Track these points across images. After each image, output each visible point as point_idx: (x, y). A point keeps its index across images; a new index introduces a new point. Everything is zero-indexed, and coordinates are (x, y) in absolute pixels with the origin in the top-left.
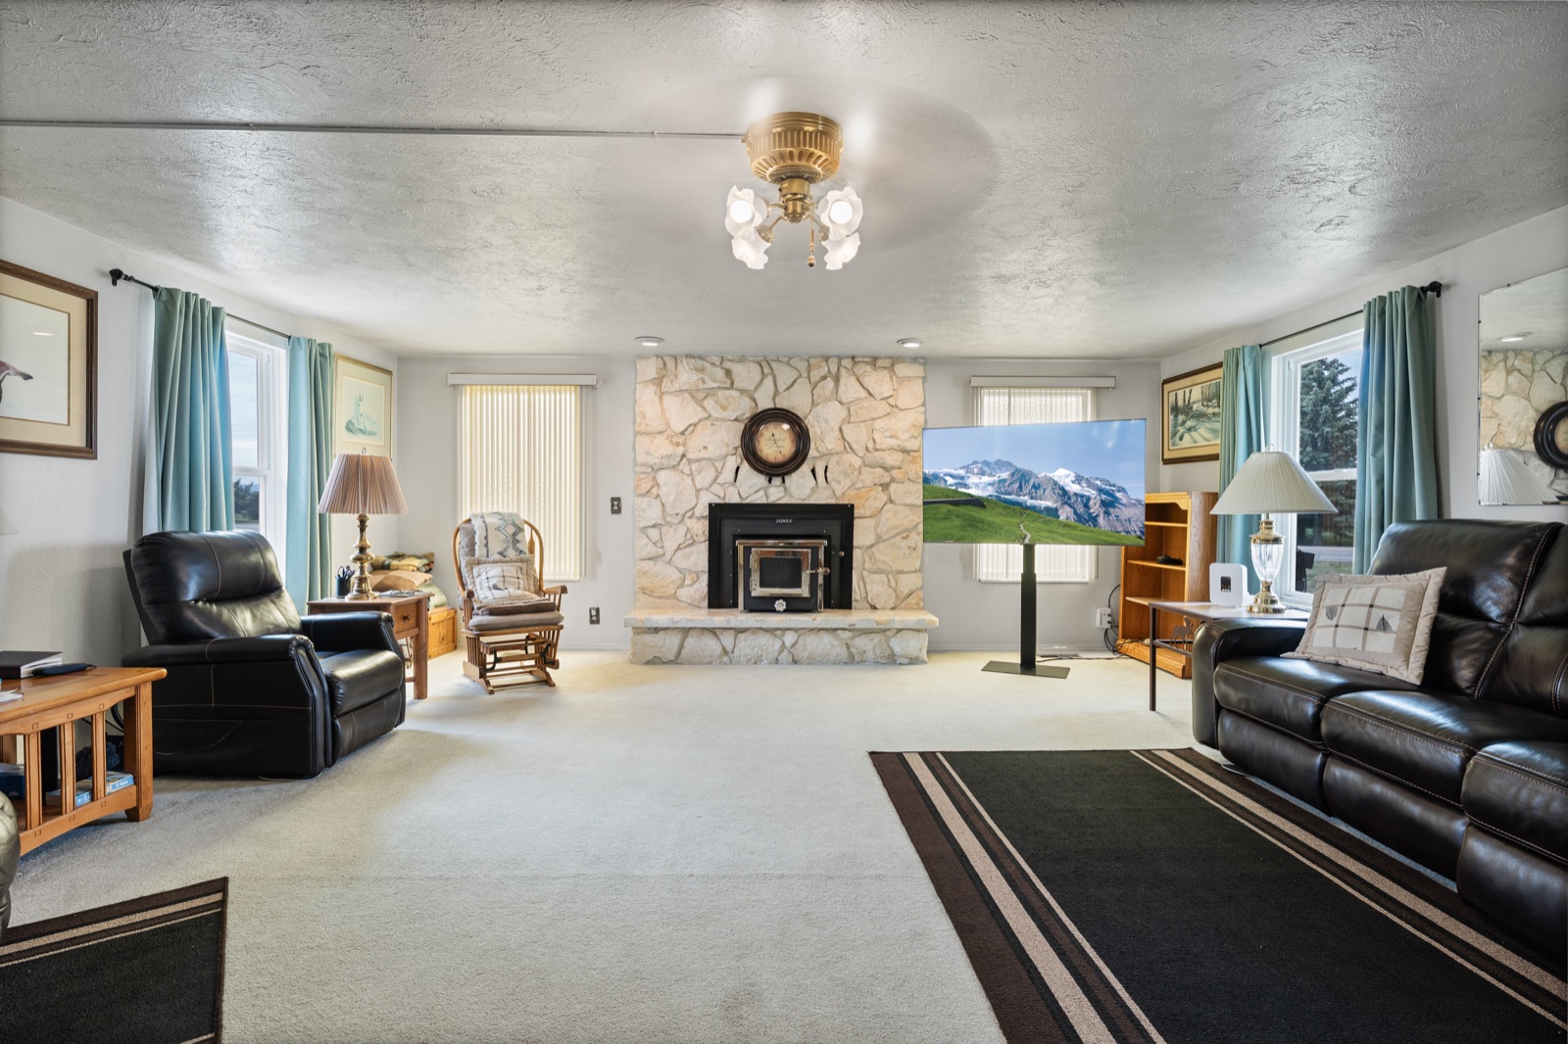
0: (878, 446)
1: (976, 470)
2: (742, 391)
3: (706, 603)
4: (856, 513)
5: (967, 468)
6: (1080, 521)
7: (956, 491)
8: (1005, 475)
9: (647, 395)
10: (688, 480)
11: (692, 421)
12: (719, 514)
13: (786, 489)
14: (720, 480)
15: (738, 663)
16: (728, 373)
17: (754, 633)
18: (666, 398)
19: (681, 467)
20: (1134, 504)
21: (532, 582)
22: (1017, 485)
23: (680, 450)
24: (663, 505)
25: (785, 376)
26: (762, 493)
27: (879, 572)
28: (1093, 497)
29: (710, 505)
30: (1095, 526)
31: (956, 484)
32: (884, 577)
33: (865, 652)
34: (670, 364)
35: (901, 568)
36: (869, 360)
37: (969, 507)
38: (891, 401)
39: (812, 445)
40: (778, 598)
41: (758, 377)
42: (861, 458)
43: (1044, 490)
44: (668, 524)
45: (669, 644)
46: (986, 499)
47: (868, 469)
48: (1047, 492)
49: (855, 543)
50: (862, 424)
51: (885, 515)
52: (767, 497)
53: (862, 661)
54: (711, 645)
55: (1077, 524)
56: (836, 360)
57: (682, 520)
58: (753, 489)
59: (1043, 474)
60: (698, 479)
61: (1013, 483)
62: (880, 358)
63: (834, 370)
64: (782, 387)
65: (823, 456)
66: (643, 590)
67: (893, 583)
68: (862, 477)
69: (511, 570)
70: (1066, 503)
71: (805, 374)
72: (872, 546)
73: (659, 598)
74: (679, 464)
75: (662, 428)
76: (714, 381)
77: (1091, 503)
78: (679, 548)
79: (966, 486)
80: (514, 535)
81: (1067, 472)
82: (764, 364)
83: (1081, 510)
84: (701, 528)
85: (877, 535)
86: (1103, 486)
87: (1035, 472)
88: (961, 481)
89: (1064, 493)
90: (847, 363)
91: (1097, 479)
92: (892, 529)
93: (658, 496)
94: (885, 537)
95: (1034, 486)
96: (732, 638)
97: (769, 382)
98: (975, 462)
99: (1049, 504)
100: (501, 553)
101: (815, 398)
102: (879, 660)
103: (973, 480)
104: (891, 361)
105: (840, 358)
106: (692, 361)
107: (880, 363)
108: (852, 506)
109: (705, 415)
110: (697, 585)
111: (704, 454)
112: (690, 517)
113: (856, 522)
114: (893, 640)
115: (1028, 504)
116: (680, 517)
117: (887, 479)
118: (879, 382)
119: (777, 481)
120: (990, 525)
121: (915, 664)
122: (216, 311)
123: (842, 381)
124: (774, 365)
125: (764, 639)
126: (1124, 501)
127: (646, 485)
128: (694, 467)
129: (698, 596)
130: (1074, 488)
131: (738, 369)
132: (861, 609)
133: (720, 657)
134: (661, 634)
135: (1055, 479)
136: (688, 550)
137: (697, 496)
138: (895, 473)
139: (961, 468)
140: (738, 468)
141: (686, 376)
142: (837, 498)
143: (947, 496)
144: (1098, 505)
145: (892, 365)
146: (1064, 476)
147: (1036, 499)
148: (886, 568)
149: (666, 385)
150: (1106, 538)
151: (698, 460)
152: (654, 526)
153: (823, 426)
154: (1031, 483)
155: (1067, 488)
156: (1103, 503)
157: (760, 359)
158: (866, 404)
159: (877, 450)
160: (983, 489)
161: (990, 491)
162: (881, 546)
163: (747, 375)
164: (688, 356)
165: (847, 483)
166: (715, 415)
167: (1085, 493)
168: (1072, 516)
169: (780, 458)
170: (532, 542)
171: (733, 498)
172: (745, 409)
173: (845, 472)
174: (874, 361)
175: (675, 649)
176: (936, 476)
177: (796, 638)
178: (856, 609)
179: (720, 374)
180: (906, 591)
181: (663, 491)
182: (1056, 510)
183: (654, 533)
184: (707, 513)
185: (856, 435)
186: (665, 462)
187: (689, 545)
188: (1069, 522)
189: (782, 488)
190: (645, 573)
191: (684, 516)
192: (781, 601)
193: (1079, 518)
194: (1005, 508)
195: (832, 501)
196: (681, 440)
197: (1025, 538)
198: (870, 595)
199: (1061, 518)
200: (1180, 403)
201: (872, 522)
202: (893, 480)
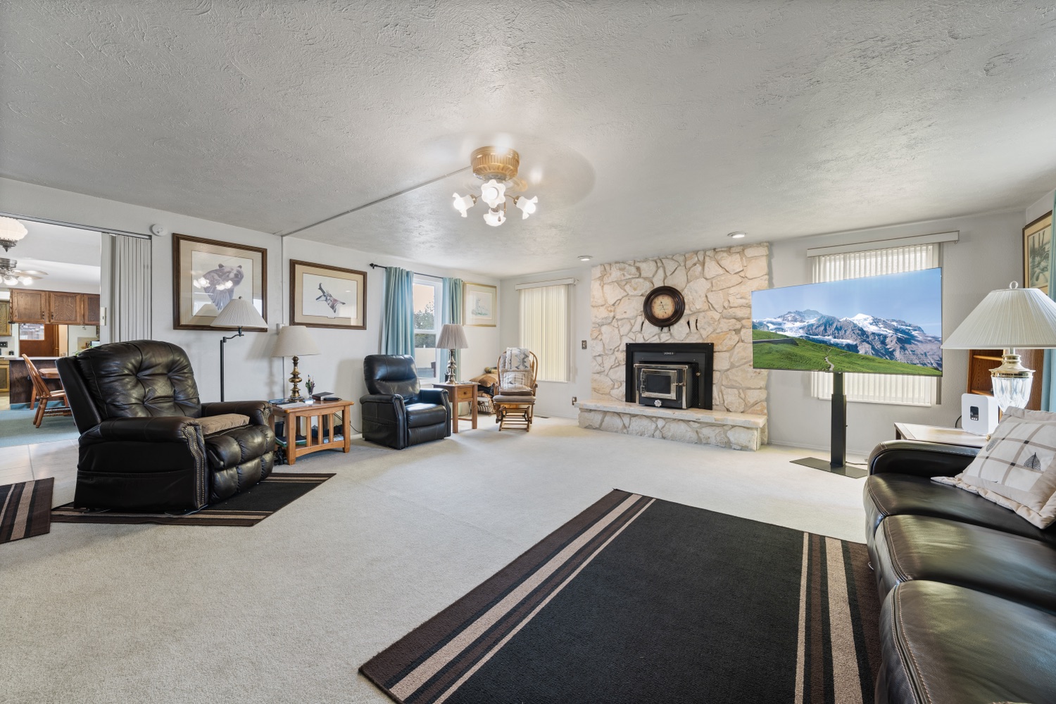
0: (731, 305)
1: (790, 318)
2: (645, 279)
3: (624, 400)
4: (716, 348)
5: (783, 317)
6: (877, 355)
7: (776, 334)
8: (813, 321)
9: (596, 285)
10: (616, 331)
11: (618, 298)
12: (632, 349)
13: (671, 334)
14: (633, 330)
15: (631, 434)
16: (638, 269)
17: (640, 418)
18: (606, 287)
19: (613, 324)
20: (930, 341)
21: (529, 381)
22: (822, 328)
23: (612, 314)
24: (604, 345)
25: (670, 266)
26: (657, 337)
27: (732, 387)
28: (890, 335)
29: (627, 344)
30: (891, 359)
31: (776, 329)
32: (736, 391)
33: (709, 438)
34: (608, 268)
35: (749, 386)
36: (725, 249)
37: (785, 345)
38: (742, 274)
39: (687, 307)
40: (657, 399)
41: (655, 269)
42: (720, 313)
43: (845, 331)
44: (607, 355)
45: (597, 418)
46: (799, 339)
47: (725, 320)
48: (848, 332)
49: (715, 367)
50: (720, 292)
51: (737, 350)
52: (660, 339)
53: (707, 444)
54: (617, 422)
55: (875, 357)
56: (702, 253)
57: (613, 353)
58: (652, 334)
59: (844, 319)
60: (621, 329)
61: (819, 326)
62: (733, 247)
63: (701, 258)
64: (668, 274)
65: (695, 313)
66: (594, 389)
67: (742, 395)
68: (720, 326)
69: (519, 375)
70: (864, 341)
71: (682, 264)
72: (728, 370)
73: (602, 394)
74: (612, 322)
75: (603, 303)
76: (630, 275)
77: (888, 340)
78: (611, 368)
79: (783, 330)
80: (524, 359)
81: (865, 316)
82: (658, 261)
83: (878, 346)
84: (622, 356)
85: (732, 363)
86: (899, 327)
87: (837, 317)
88: (779, 326)
89: (863, 333)
90: (709, 253)
91: (893, 321)
92: (742, 359)
93: (601, 340)
94: (737, 364)
95: (837, 328)
96: (628, 419)
97: (661, 272)
98: (789, 313)
99: (850, 341)
100: (517, 367)
101: (689, 277)
102: (719, 444)
103: (788, 325)
104: (742, 247)
105: (705, 251)
106: (618, 265)
107: (733, 250)
108: (712, 344)
109: (625, 294)
110: (620, 389)
111: (625, 316)
112: (618, 351)
113: (715, 354)
114: (729, 432)
115: (832, 342)
116: (612, 351)
117: (738, 326)
118: (734, 263)
119: (666, 329)
120: (802, 357)
121: (746, 450)
122: (408, 273)
123: (706, 265)
124: (664, 261)
125: (646, 422)
126: (920, 338)
127: (595, 334)
128: (620, 323)
129: (621, 394)
130: (873, 329)
131: (643, 266)
132: (720, 410)
133: (622, 429)
134: (593, 413)
135: (855, 322)
136: (617, 369)
137: (621, 339)
138: (744, 322)
139: (779, 317)
140: (643, 323)
141: (615, 274)
142: (703, 339)
143: (769, 338)
144: (894, 342)
145: (743, 250)
146: (862, 320)
147: (838, 338)
148: (737, 385)
149: (606, 280)
150: (902, 369)
151: (622, 319)
152: (599, 355)
153: (694, 296)
154: (835, 326)
155: (865, 329)
156: (899, 340)
157: (655, 258)
158: (723, 278)
159: (731, 307)
160: (796, 332)
161: (801, 333)
162: (734, 371)
163: (647, 269)
164: (616, 263)
165: (710, 329)
166: (630, 293)
167: (882, 332)
168: (870, 351)
169: (666, 316)
170: (533, 363)
171: (640, 340)
172: (647, 288)
173: (708, 322)
174: (729, 249)
175: (599, 422)
176: (761, 324)
177: (664, 423)
178: (716, 410)
179: (633, 270)
180: (752, 401)
181: (604, 337)
182: (856, 346)
183: (599, 359)
184: (625, 349)
185: (715, 299)
186: (604, 321)
187: (617, 366)
188: (867, 356)
189: (669, 334)
190: (595, 380)
191: (614, 350)
192: (658, 401)
193: (877, 352)
194: (813, 345)
195: (700, 341)
196: (612, 309)
197: (830, 367)
198: (726, 402)
199: (860, 353)
200: (1037, 246)
201: (727, 354)
202: (743, 327)
